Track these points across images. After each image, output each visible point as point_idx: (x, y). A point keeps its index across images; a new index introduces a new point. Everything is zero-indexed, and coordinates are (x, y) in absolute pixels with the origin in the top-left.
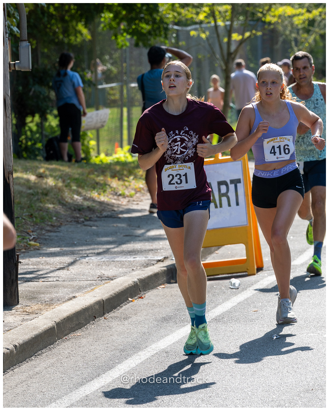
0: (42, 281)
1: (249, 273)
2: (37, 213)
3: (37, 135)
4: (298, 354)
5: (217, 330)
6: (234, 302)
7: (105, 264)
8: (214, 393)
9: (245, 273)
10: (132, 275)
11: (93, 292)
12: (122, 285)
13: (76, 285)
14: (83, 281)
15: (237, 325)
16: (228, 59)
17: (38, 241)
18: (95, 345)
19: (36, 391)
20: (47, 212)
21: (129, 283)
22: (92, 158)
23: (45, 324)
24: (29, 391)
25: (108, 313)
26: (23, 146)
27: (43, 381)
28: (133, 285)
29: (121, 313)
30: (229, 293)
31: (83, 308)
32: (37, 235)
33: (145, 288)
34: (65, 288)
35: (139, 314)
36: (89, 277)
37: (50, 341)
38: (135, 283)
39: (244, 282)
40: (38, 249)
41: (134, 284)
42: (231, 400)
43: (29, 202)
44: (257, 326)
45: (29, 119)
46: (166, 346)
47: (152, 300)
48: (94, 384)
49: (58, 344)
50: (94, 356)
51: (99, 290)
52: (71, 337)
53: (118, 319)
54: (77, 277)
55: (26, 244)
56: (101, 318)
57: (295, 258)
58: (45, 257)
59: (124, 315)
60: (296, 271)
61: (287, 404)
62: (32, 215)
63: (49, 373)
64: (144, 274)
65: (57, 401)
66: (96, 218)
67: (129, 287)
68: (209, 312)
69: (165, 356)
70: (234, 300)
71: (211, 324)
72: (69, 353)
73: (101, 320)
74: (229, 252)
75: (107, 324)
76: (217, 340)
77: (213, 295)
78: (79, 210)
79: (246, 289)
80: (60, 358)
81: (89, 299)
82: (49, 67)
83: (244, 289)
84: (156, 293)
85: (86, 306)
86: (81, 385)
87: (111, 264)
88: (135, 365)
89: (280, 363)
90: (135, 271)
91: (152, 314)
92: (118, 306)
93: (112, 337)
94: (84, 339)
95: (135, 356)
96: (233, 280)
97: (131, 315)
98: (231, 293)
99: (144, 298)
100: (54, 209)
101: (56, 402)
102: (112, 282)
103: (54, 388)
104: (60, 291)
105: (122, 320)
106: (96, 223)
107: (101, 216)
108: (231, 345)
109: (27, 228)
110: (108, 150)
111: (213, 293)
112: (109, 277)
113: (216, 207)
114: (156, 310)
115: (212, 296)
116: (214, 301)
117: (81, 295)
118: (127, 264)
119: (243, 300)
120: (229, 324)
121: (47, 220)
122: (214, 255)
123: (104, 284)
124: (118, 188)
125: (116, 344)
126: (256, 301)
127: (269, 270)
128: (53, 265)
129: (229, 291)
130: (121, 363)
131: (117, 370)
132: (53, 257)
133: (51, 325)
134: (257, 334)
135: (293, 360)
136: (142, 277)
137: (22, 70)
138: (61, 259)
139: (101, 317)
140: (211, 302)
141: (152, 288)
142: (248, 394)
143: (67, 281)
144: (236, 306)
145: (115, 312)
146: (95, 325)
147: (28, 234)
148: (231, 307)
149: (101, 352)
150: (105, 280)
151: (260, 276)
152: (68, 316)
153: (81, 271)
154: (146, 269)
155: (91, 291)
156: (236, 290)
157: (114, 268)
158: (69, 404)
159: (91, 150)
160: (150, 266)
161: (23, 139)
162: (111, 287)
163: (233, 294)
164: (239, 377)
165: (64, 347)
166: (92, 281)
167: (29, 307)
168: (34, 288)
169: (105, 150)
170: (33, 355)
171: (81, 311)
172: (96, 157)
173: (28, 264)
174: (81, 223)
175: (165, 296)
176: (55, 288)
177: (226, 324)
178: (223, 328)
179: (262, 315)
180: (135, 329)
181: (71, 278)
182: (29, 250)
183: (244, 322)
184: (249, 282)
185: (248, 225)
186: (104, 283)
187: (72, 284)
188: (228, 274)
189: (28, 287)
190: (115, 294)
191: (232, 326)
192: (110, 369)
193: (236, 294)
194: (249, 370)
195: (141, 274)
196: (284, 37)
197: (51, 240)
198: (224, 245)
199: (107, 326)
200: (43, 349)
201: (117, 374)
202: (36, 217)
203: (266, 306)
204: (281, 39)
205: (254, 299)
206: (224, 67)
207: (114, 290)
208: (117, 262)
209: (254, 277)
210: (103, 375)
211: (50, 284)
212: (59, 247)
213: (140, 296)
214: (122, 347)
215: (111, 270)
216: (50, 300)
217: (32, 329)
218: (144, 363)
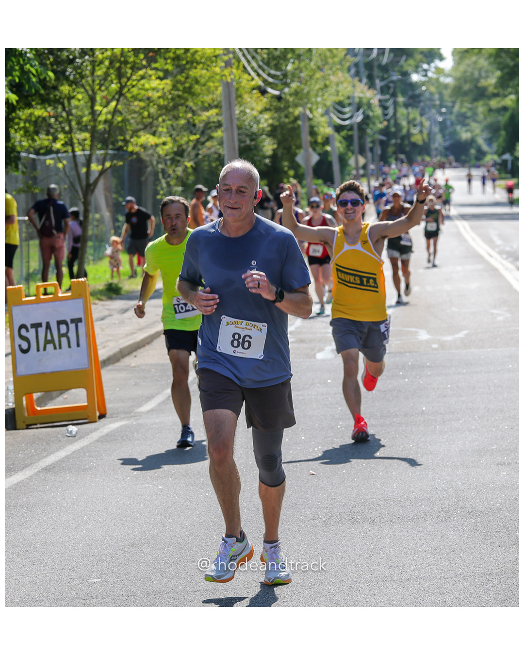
1: (90, 421)
9: (86, 421)
30: (65, 441)
39: (82, 429)
60: (140, 419)
77: (48, 443)
79: (83, 437)
83: (82, 437)
89: (108, 515)
96: (71, 428)
98: (67, 441)
111: (47, 441)
113: (55, 348)
115: (45, 445)
116: (47, 449)
119: (79, 448)
120: (59, 473)
129: (65, 439)
140: (43, 451)
144: (70, 455)
148: (65, 456)
151: (102, 423)
156: (73, 438)
163: (69, 443)
184: (88, 429)
185: (89, 369)
188: (66, 421)
193: (72, 443)
205: (91, 448)
209: (95, 424)
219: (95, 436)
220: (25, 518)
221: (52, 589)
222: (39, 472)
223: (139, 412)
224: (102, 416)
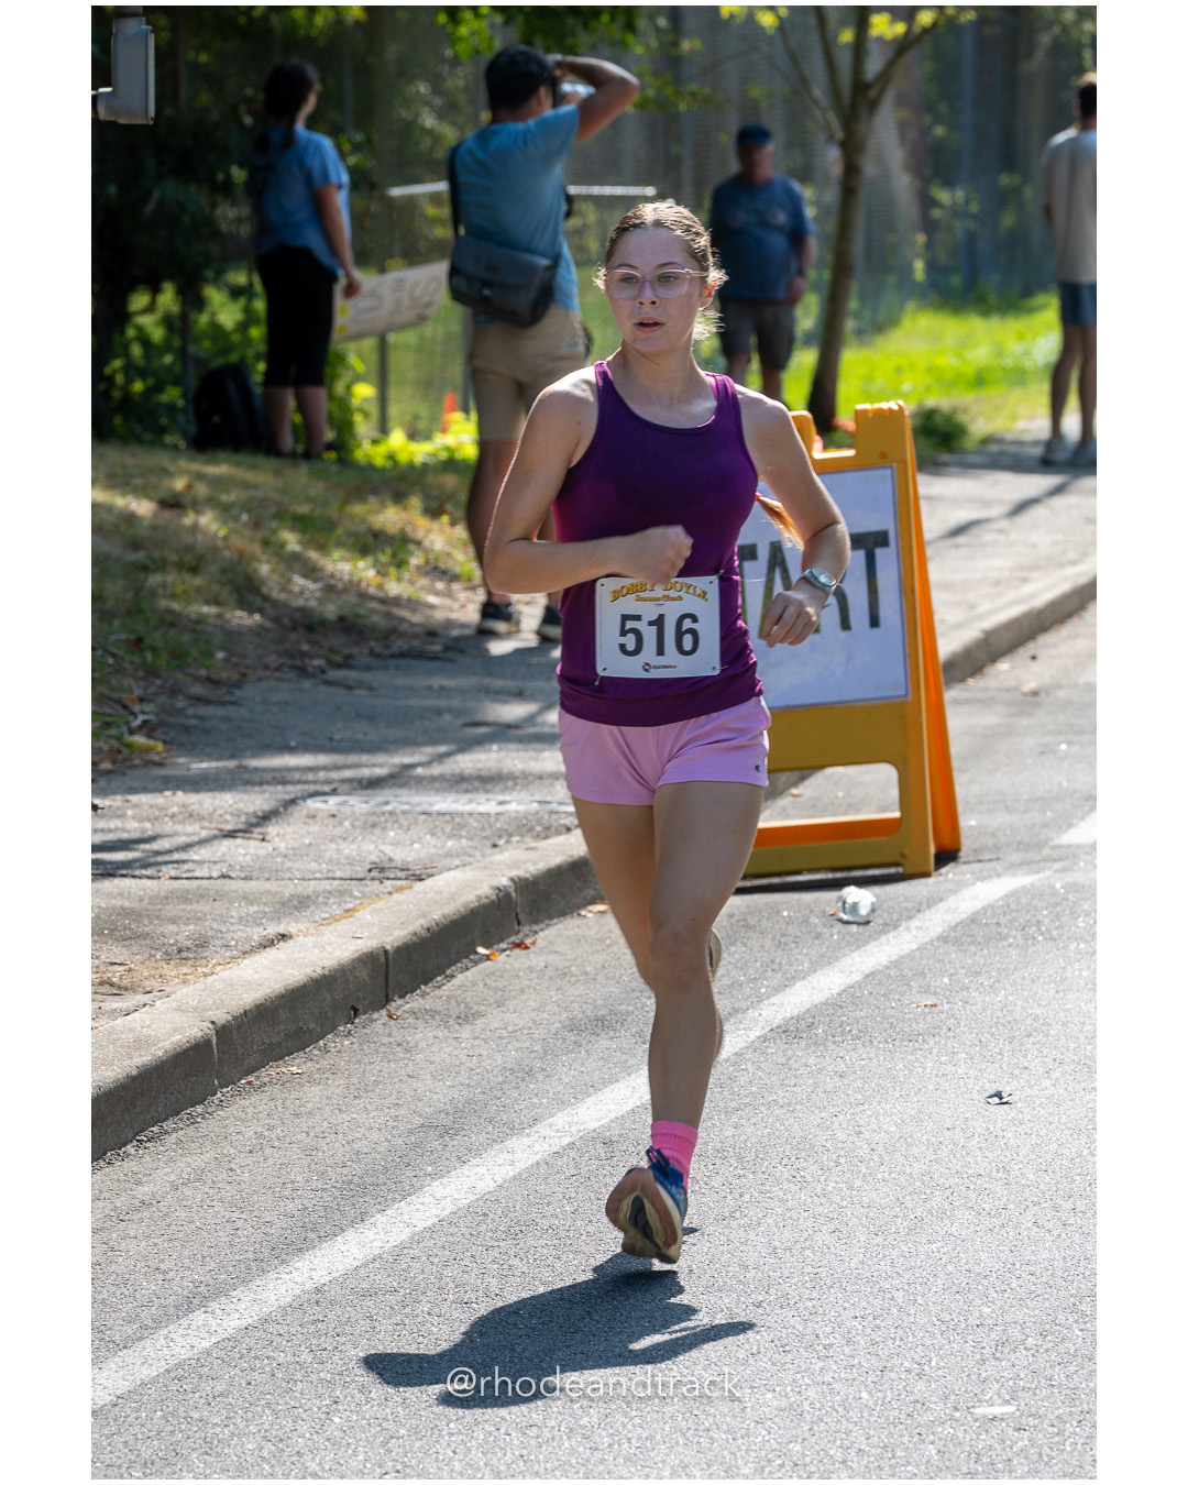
0: (171, 878)
1: (910, 870)
2: (158, 635)
3: (168, 359)
4: (1077, 1160)
5: (790, 1069)
6: (853, 969)
7: (396, 821)
8: (772, 1291)
9: (892, 870)
10: (492, 863)
11: (351, 919)
12: (453, 899)
13: (291, 896)
14: (315, 879)
15: (860, 1051)
16: (854, 105)
17: (158, 733)
18: (353, 1110)
19: (139, 1265)
20: (194, 631)
21: (479, 892)
22: (359, 445)
23: (175, 1030)
24: (113, 1267)
25: (402, 996)
26: (116, 394)
27: (163, 1232)
28: (493, 901)
29: (448, 997)
30: (835, 937)
31: (314, 975)
32: (156, 715)
33: (535, 913)
34: (252, 905)
35: (512, 1005)
36: (337, 867)
37: (193, 1089)
38: (502, 894)
39: (890, 899)
40: (160, 765)
41: (497, 895)
42: (832, 1319)
43: (129, 595)
44: (933, 1057)
45: (139, 301)
46: (606, 1120)
47: (562, 954)
48: (344, 1248)
49: (221, 1101)
50: (348, 1148)
51: (371, 913)
52: (266, 1080)
53: (437, 1018)
54: (296, 865)
55: (115, 744)
56: (375, 1016)
57: (1075, 821)
58: (184, 791)
59: (459, 1005)
60: (1075, 868)
61: (1030, 1339)
62: (139, 641)
63: (185, 1203)
64: (534, 863)
65: (214, 1305)
66: (367, 660)
67: (480, 906)
68: (762, 1005)
69: (603, 1155)
70: (852, 965)
71: (766, 1047)
72: (260, 1136)
73: (376, 1020)
74: (841, 794)
75: (398, 1036)
76: (789, 1104)
77: (780, 943)
78: (310, 628)
79: (896, 927)
80: (225, 1151)
81: (335, 946)
82: (214, 116)
83: (891, 926)
84: (577, 930)
85: (323, 968)
86: (300, 1250)
87: (416, 823)
88: (492, 1186)
90: (501, 852)
91: (559, 1006)
92: (440, 975)
93: (415, 1084)
94: (313, 1088)
95: (493, 1153)
96: (852, 894)
97: (483, 1008)
98: (843, 939)
99: (533, 949)
100: (219, 622)
101: (210, 1310)
102: (419, 886)
103: (204, 1257)
104: (233, 914)
105: (452, 1022)
106: (366, 676)
107: (387, 652)
108: (836, 1124)
109: (121, 689)
110: (416, 417)
111: (778, 937)
112: (408, 870)
114: (574, 992)
115: (773, 948)
116: (780, 964)
117: (307, 929)
118: (475, 824)
119: (885, 963)
120: (831, 1046)
121: (196, 660)
122: (784, 802)
123: (390, 893)
124: (449, 555)
125: (427, 1110)
126: (930, 969)
127: (980, 861)
128: (211, 822)
129: (835, 930)
130: (442, 1177)
131: (428, 1199)
132: (210, 794)
133: (200, 1034)
134: (931, 1087)
135: (1058, 1182)
136: (527, 872)
137: (122, 121)
138: (241, 800)
139: (378, 1010)
140: (769, 969)
141: (563, 914)
142: (893, 1298)
143: (258, 879)
144: (858, 985)
145: (428, 994)
146: (355, 1040)
147: (125, 707)
148: (842, 988)
149: (375, 1136)
150: (393, 879)
151: (946, 880)
152: (261, 1005)
153: (310, 845)
154: (543, 844)
155: (346, 917)
156: (861, 928)
157: (428, 837)
158: (256, 1318)
159: (358, 418)
160: (558, 833)
161: (115, 372)
162: (415, 905)
163: (849, 944)
164: (863, 1239)
165: (243, 1115)
166: (348, 882)
167: (121, 968)
168: (141, 900)
169: (408, 418)
170: (130, 1137)
171: (304, 986)
172: (375, 442)
173: (122, 816)
174: (313, 676)
175: (608, 942)
176: (217, 903)
177: (821, 1048)
178: (811, 1061)
179: (952, 1020)
180: (498, 1057)
181: (274, 868)
182: (127, 764)
183: (887, 1043)
184: (907, 900)
185: (910, 698)
186: (390, 889)
187: (278, 889)
188: (834, 870)
189: (121, 895)
190: (428, 929)
191: (842, 1055)
192: (404, 1198)
193: (859, 943)
194: (901, 1214)
195: (524, 863)
196: (1056, 30)
197: (207, 732)
198: (822, 767)
199: (399, 1045)
200: (165, 1120)
201: (427, 1214)
202: (154, 649)
203: (968, 988)
204: (1045, 39)
205: (924, 962)
206: (840, 135)
207: (424, 915)
208: (441, 817)
209: (926, 884)
210: (379, 1216)
211: (199, 887)
212: (232, 757)
213: (517, 941)
214: (448, 1121)
215: (416, 845)
216: (196, 946)
217: (129, 1047)
218: (527, 1180)
219: (935, 922)
220: (736, 1194)
221: (858, 1436)
222: (764, 1039)
223: (1069, 846)
224: (947, 856)
